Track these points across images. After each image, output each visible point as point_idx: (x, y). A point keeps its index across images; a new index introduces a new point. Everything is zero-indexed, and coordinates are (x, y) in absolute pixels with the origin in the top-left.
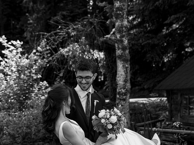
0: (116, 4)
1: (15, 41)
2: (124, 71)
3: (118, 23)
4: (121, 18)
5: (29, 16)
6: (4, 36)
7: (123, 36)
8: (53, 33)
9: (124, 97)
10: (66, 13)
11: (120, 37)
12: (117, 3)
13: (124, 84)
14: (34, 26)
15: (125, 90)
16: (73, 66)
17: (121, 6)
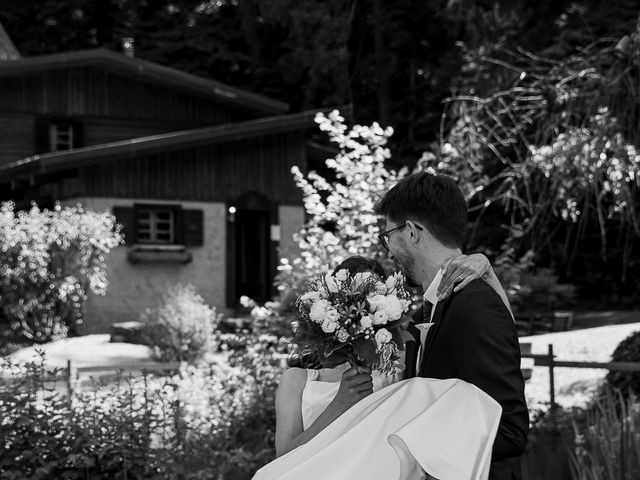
5: (465, 49)
6: (336, 113)
8: (502, 96)
14: (482, 79)
16: (571, 204)
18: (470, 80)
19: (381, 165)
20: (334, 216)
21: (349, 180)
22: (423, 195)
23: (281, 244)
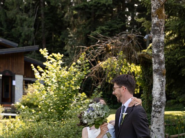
1: (56, 54)
2: (160, 85)
3: (155, 38)
4: (158, 33)
5: (69, 30)
7: (160, 51)
8: (92, 47)
9: (160, 110)
10: (105, 27)
11: (157, 52)
12: (155, 19)
13: (160, 97)
14: (74, 39)
15: (161, 102)
17: (159, 22)
18: (71, 39)
19: (60, 65)
20: (44, 79)
21: (49, 69)
22: (128, 80)
23: (16, 86)
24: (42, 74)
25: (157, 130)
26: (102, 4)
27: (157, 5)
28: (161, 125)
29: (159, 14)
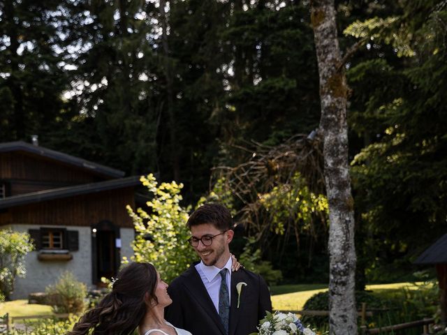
0: (324, 100)
1: (168, 184)
2: (343, 230)
3: (328, 137)
4: (334, 126)
5: (220, 142)
6: (151, 175)
7: (339, 162)
8: (242, 166)
9: (344, 279)
10: (286, 132)
11: (333, 164)
12: (327, 99)
13: (342, 254)
15: (345, 264)
16: (281, 225)
17: (334, 104)
18: (223, 159)
19: (177, 204)
20: (151, 232)
21: (160, 212)
23: (122, 249)
24: (149, 223)
25: (341, 319)
26: (277, 89)
27: (329, 70)
28: (349, 310)
29: (334, 87)
